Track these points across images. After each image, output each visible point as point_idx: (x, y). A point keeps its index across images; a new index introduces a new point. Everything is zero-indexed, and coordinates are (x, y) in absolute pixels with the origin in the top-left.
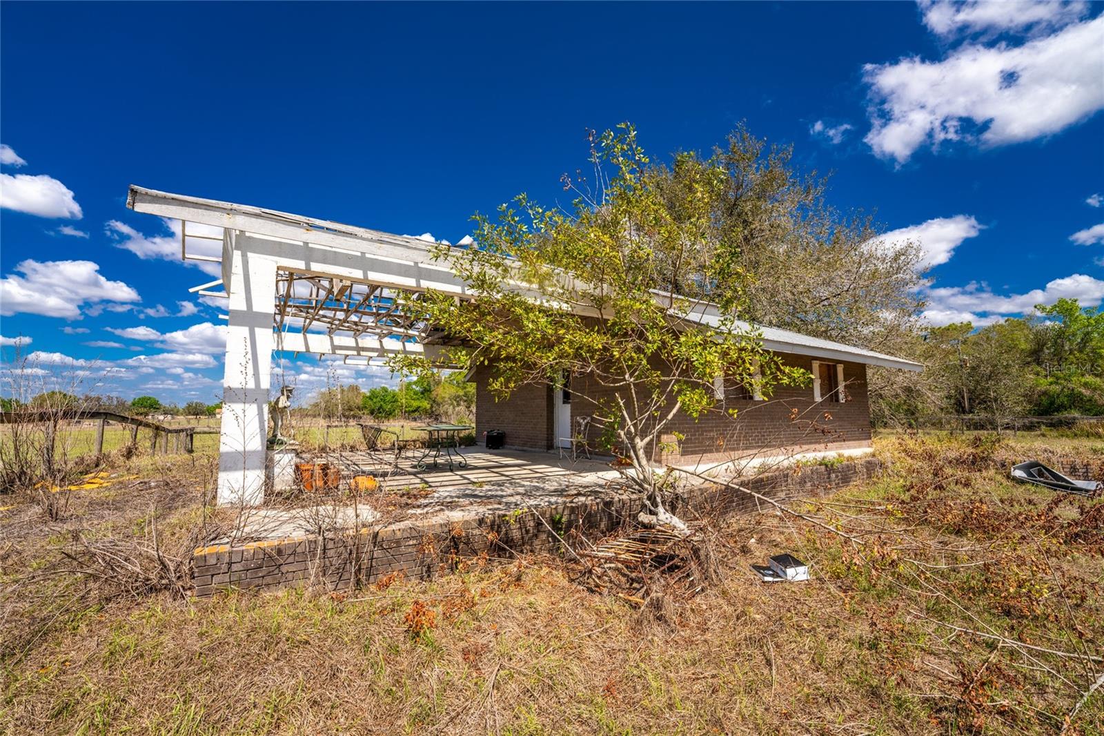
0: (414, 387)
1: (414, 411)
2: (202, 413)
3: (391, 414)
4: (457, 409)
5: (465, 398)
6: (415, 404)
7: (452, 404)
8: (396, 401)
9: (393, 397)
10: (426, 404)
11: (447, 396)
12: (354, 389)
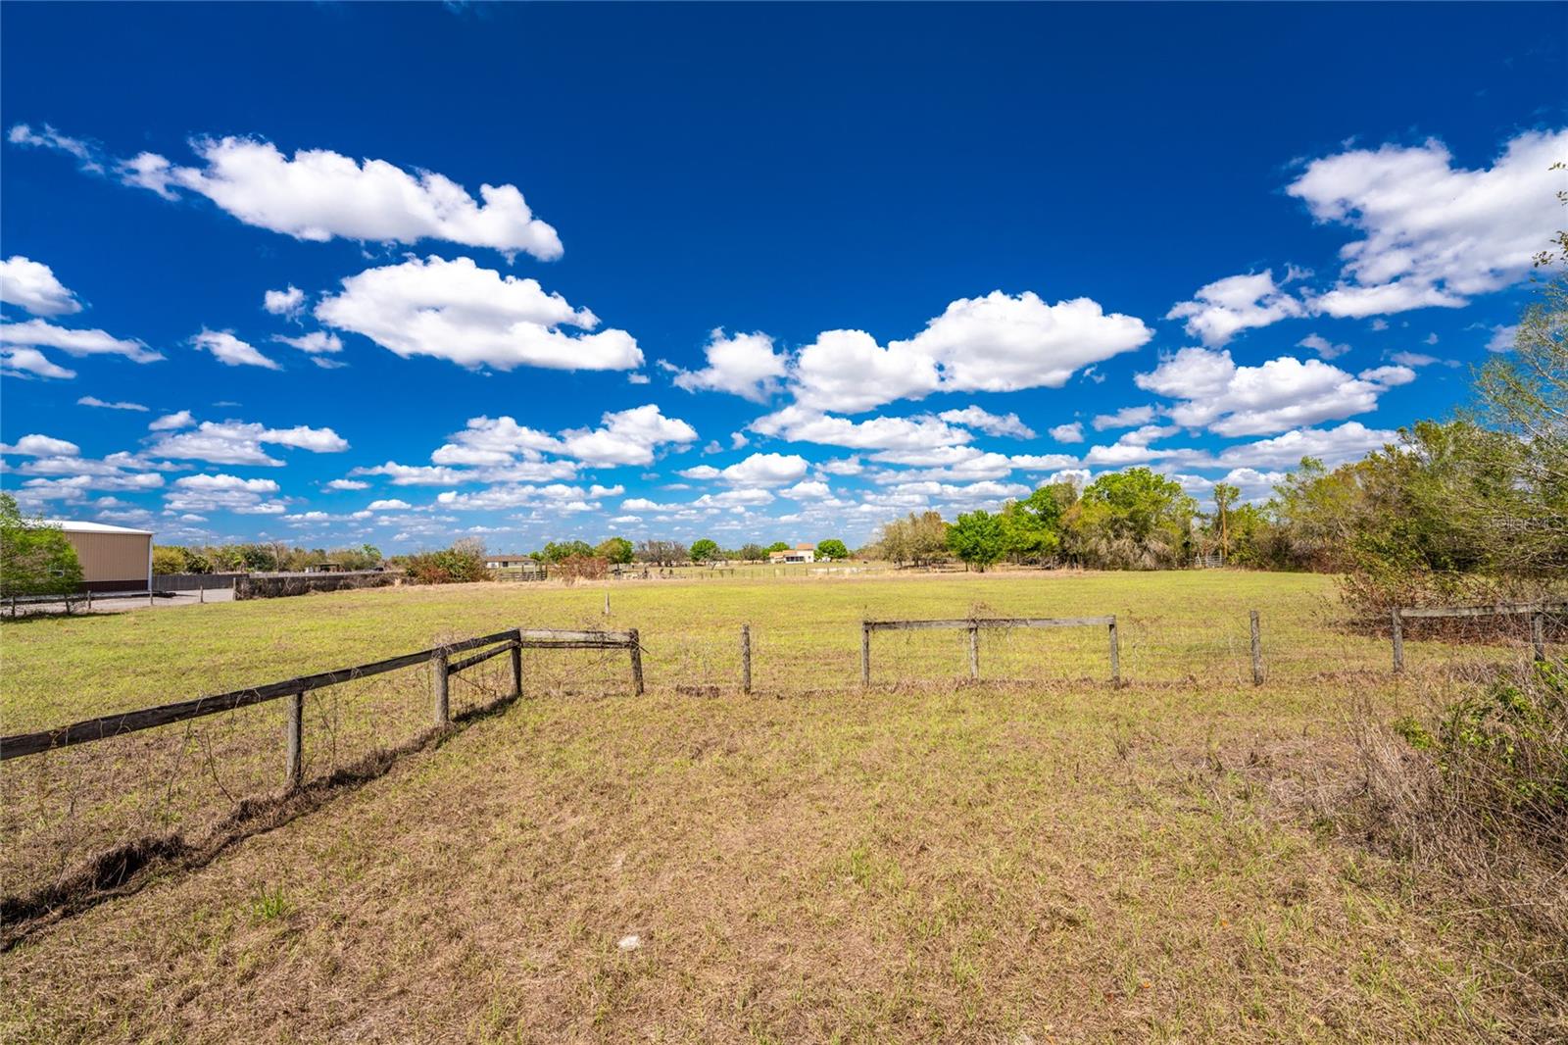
0: (1027, 508)
1: (1030, 550)
2: (758, 557)
3: (994, 555)
4: (1115, 544)
5: (1131, 524)
6: (1033, 537)
7: (1105, 535)
8: (1002, 533)
9: (996, 528)
10: (1051, 538)
11: (1096, 521)
12: (930, 517)
